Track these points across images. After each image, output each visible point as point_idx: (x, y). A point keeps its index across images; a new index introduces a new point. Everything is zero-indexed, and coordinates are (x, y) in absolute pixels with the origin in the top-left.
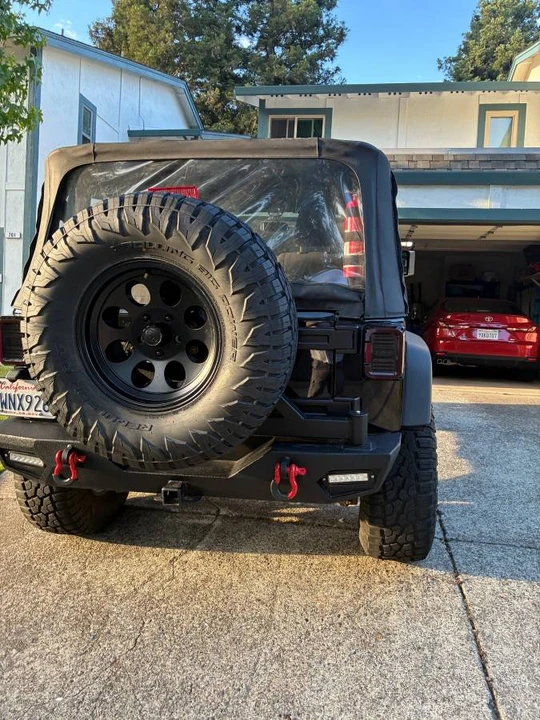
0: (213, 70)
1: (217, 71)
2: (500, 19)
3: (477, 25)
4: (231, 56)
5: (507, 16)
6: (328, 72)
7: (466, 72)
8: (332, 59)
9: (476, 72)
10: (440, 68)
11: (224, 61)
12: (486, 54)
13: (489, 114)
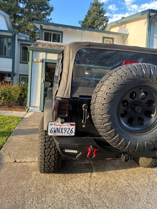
0: (12, 13)
1: (13, 13)
2: (96, 13)
3: (89, 13)
4: (18, 9)
5: (97, 12)
6: (48, 19)
7: (87, 26)
8: (49, 16)
9: (89, 27)
10: (79, 23)
11: (15, 10)
12: (92, 22)
13: (105, 39)
